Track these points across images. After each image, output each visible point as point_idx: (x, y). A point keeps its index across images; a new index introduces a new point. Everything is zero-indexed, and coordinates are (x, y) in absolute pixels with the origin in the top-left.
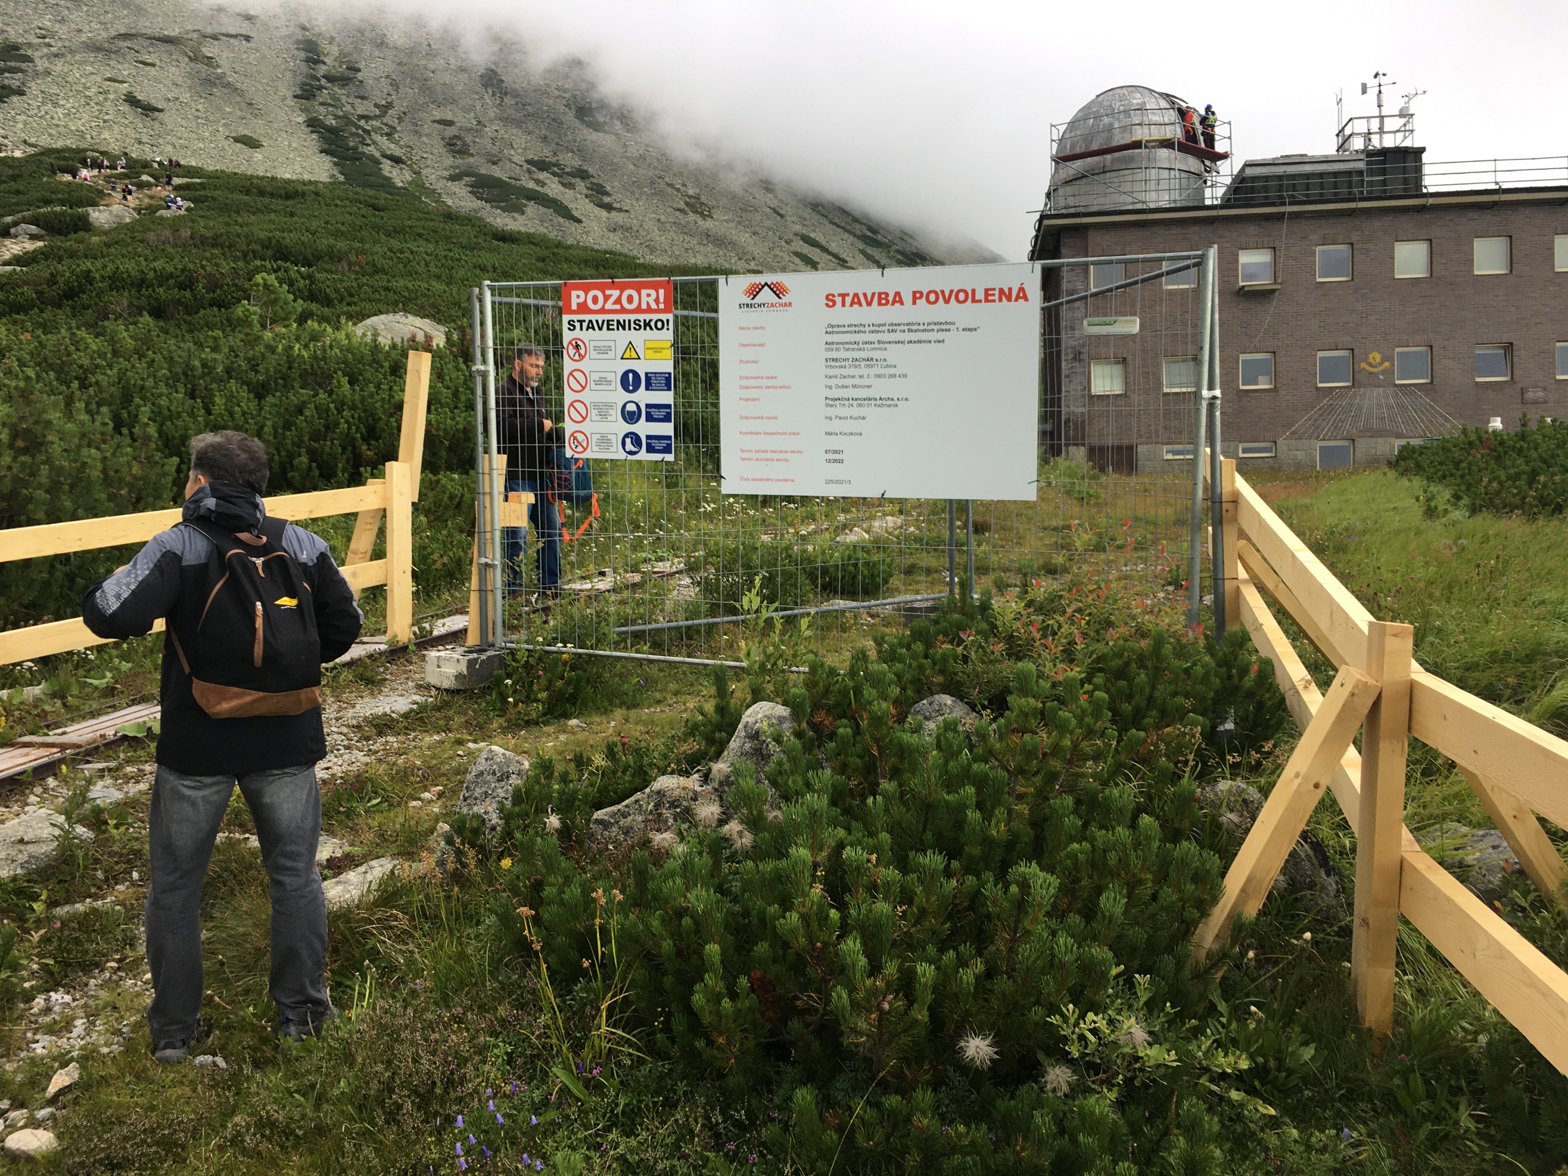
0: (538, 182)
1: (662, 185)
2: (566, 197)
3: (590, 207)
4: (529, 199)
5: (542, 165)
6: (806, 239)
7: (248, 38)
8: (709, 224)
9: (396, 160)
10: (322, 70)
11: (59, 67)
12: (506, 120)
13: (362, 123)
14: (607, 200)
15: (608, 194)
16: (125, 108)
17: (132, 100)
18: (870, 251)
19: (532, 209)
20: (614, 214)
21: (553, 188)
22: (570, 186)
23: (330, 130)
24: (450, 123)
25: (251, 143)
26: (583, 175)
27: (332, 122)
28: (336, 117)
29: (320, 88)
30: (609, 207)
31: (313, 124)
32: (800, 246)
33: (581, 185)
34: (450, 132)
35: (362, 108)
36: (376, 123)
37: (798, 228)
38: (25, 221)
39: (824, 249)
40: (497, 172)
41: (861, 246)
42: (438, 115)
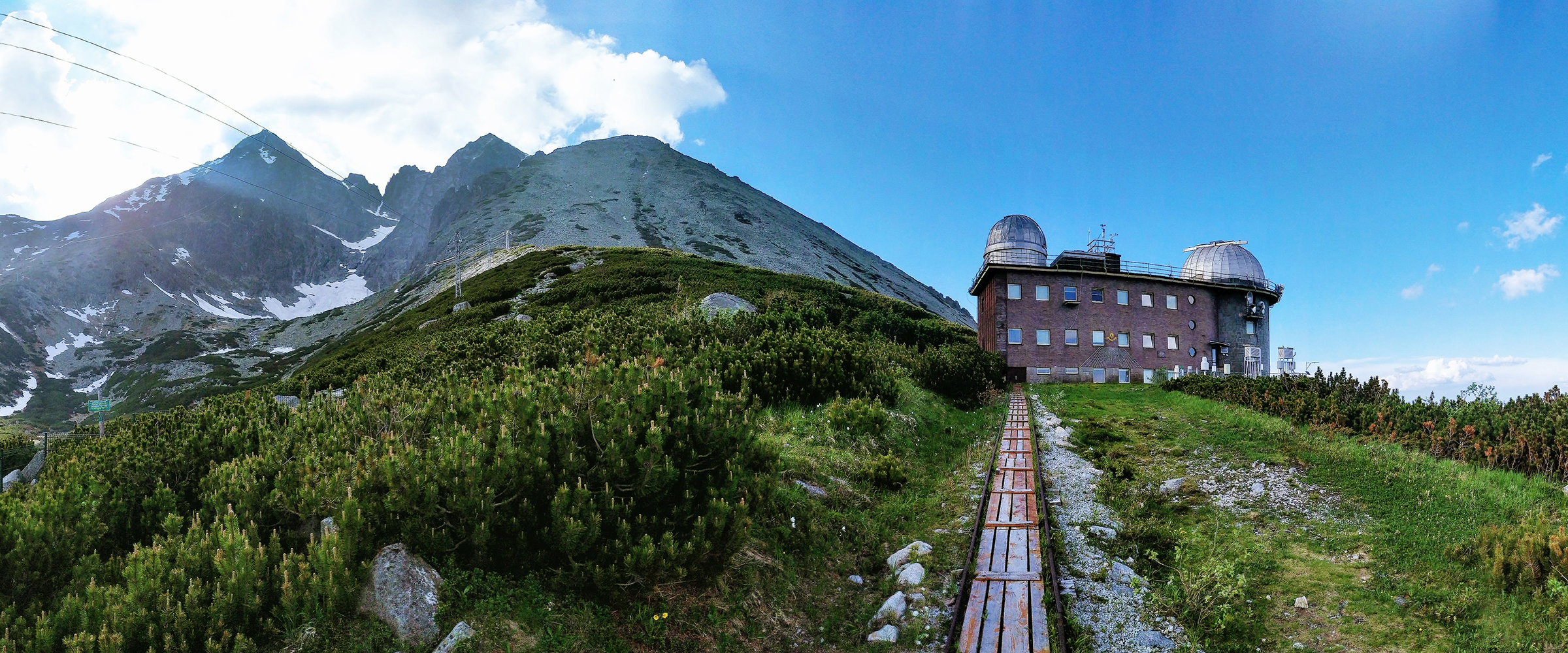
0: (719, 243)
1: (770, 244)
2: (731, 249)
3: (741, 253)
4: (716, 250)
5: (721, 237)
6: (830, 267)
7: (616, 200)
8: (790, 260)
9: (667, 238)
10: (641, 208)
11: (555, 219)
12: (708, 221)
13: (655, 225)
14: (748, 250)
15: (748, 247)
16: (575, 230)
17: (578, 227)
18: (857, 273)
19: (717, 254)
20: (750, 255)
21: (725, 246)
22: (732, 245)
23: (644, 229)
24: (686, 223)
25: (617, 237)
26: (737, 240)
27: (644, 226)
28: (646, 224)
29: (641, 215)
30: (748, 253)
31: (638, 228)
32: (827, 270)
33: (737, 245)
34: (687, 226)
35: (655, 220)
36: (660, 225)
37: (827, 263)
38: (550, 272)
39: (838, 272)
40: (704, 240)
41: (853, 271)
42: (682, 221)
